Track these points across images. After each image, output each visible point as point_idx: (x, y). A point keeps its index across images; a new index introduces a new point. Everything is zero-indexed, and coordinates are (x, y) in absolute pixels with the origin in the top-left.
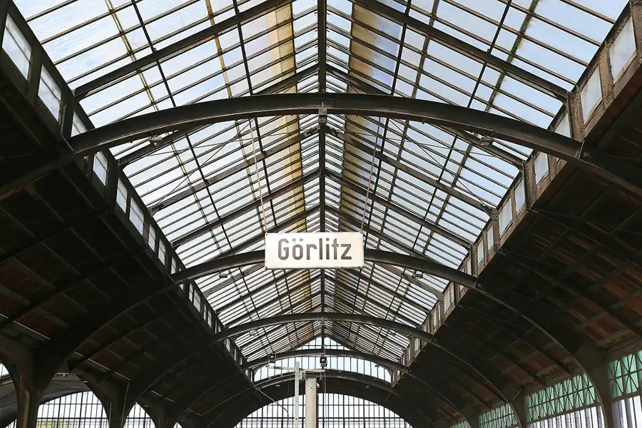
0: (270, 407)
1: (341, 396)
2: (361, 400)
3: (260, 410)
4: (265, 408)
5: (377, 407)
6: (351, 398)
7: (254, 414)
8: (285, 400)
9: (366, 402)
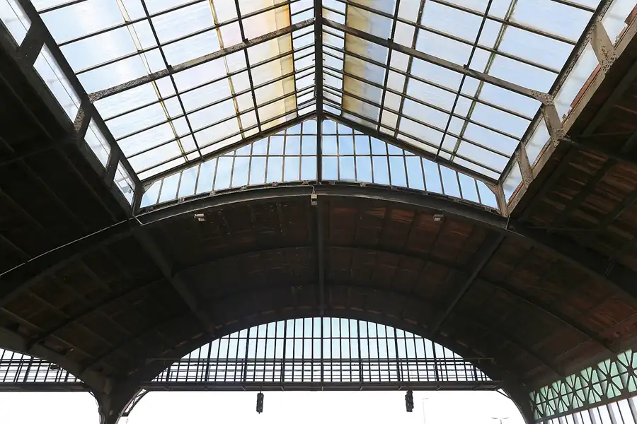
0: (224, 342)
1: (354, 322)
2: (390, 330)
3: (205, 348)
4: (215, 343)
5: (419, 341)
6: (372, 325)
7: (195, 354)
8: (253, 330)
9: (400, 333)
